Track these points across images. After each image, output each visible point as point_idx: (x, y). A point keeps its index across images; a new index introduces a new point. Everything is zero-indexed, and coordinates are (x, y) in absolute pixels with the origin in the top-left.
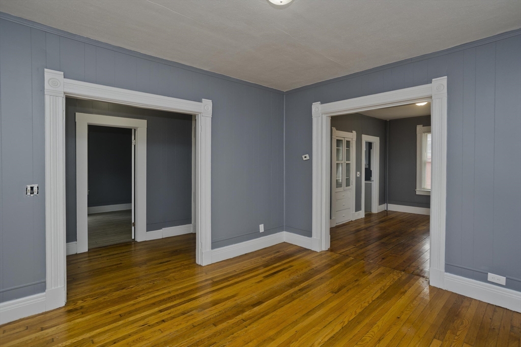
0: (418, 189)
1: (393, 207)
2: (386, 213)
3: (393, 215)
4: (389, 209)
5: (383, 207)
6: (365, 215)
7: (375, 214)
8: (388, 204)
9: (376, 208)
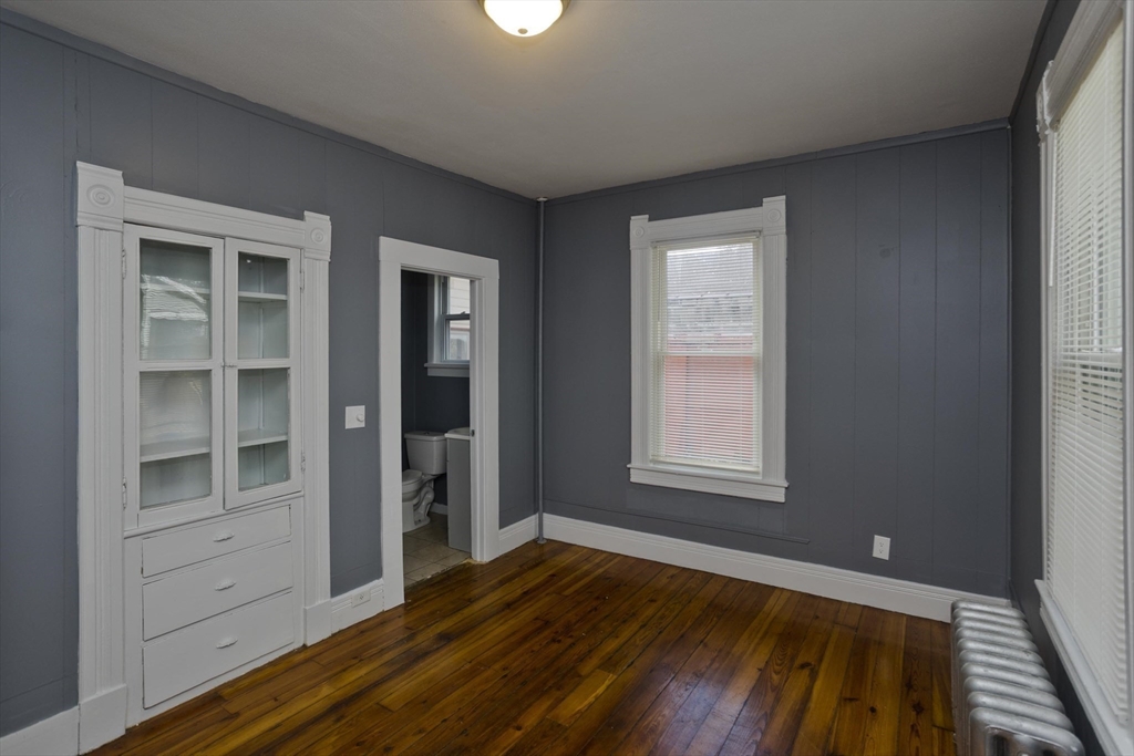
0: (635, 463)
1: (561, 528)
2: (539, 553)
3: (565, 559)
4: (547, 535)
5: (522, 531)
6: (408, 592)
7: (482, 566)
8: (545, 515)
9: (490, 539)
